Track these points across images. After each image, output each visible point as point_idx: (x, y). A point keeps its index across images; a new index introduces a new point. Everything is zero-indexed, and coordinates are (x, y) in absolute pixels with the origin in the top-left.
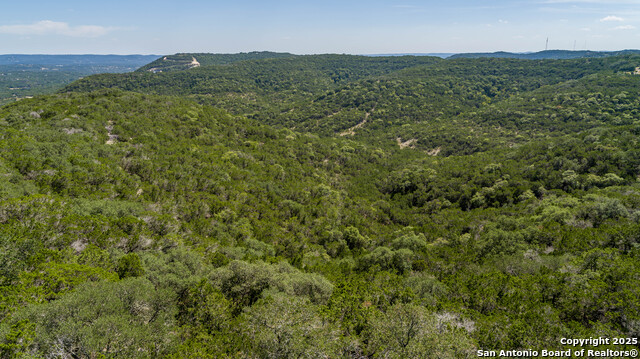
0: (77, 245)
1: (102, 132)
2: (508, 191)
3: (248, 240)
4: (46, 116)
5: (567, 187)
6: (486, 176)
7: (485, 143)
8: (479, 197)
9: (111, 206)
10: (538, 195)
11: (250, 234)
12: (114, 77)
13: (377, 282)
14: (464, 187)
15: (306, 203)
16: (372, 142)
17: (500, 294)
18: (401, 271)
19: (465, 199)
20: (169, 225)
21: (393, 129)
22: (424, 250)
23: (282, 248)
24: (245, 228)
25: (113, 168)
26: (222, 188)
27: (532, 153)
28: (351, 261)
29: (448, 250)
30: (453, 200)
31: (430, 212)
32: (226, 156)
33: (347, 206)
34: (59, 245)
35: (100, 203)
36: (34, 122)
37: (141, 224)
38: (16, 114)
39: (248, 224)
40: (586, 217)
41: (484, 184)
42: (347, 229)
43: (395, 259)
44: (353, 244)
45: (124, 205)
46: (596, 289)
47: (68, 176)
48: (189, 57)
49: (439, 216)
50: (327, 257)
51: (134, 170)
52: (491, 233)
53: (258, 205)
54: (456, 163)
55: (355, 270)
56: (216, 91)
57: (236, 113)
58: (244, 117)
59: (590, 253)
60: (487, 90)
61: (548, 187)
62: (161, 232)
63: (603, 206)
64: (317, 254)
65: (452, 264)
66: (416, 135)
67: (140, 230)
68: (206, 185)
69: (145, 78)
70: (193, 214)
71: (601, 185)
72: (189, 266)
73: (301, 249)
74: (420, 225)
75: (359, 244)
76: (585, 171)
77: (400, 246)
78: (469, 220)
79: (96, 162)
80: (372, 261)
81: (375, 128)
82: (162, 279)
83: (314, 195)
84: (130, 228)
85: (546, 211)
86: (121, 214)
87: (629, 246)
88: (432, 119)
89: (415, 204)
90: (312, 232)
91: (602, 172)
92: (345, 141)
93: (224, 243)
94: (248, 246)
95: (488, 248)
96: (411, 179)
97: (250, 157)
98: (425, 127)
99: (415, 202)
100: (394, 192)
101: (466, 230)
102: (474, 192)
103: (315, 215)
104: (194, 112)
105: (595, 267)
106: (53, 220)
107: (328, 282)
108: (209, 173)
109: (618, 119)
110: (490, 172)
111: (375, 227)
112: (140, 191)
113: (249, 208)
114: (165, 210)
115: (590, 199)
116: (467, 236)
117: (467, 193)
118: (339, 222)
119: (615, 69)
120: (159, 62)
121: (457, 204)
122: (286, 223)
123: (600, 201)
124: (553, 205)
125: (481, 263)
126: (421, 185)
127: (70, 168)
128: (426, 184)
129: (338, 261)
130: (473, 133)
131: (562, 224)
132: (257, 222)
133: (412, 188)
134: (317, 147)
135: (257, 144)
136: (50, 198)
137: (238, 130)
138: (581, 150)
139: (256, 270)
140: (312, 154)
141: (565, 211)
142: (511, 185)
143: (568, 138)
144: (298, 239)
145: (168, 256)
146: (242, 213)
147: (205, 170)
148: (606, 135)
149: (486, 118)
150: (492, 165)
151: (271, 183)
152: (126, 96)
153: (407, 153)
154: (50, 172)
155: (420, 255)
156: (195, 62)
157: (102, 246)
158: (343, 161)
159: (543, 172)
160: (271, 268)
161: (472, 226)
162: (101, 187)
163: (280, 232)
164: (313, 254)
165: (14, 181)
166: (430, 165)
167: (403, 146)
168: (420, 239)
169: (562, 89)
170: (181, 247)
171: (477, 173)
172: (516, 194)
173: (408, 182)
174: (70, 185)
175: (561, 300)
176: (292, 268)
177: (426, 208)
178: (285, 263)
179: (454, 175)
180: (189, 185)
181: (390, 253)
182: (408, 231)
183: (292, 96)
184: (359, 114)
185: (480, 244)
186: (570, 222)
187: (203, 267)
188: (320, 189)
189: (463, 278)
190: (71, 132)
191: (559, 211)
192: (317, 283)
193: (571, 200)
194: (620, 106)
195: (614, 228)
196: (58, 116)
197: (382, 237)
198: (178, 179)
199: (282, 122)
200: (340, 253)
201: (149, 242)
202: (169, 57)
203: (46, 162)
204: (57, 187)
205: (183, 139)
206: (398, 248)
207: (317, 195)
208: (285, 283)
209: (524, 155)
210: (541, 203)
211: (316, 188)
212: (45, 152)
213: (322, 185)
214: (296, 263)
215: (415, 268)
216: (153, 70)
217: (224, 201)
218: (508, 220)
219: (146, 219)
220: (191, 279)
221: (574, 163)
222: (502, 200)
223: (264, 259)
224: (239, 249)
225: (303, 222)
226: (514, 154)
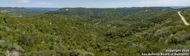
0: (43, 42)
1: (49, 22)
2: (129, 33)
3: (75, 45)
4: (41, 18)
5: (139, 31)
6: (125, 31)
7: (124, 24)
8: (124, 35)
9: (49, 35)
10: (135, 33)
11: (76, 44)
12: (53, 12)
13: (104, 53)
14: (121, 33)
15: (88, 38)
16: (102, 25)
17: (129, 53)
18: (109, 51)
19: (121, 36)
20: (60, 41)
21: (106, 23)
22: (114, 46)
23: (83, 47)
24: (75, 43)
25: (51, 28)
26: (71, 34)
27: (133, 26)
28: (98, 50)
29: (119, 46)
30: (119, 36)
31: (115, 39)
32: (72, 28)
33: (97, 39)
34: (40, 41)
35: (48, 35)
36: (39, 19)
37: (55, 40)
38: (37, 17)
39: (76, 42)
40: (143, 36)
41: (125, 32)
42: (97, 43)
43: (108, 49)
44: (99, 46)
45: (52, 36)
46: (146, 48)
47: (43, 29)
48: (66, 8)
49: (117, 39)
50: (93, 49)
51: (54, 29)
52: (127, 42)
53: (78, 38)
54: (119, 29)
55: (99, 51)
56: (71, 15)
57: (74, 19)
58: (76, 20)
59: (144, 42)
60: (124, 14)
61: (136, 31)
62: (58, 42)
63: (145, 34)
64: (90, 48)
65: (120, 49)
66: (111, 24)
67: (54, 41)
68: (67, 33)
69: (58, 12)
70: (64, 39)
71: (144, 30)
72: (63, 49)
73: (87, 47)
74: (113, 41)
75: (100, 46)
76: (141, 28)
77: (109, 46)
78: (122, 40)
79: (48, 27)
80: (103, 49)
81: (103, 23)
82: (58, 51)
83: (90, 36)
84: (53, 40)
85: (136, 36)
86: (51, 37)
87: (150, 39)
88: (114, 20)
89: (111, 38)
90: (89, 44)
91: (144, 28)
92: (96, 25)
93: (70, 45)
94: (76, 46)
95: (127, 45)
96: (110, 32)
97: (76, 28)
98: (112, 22)
99: (111, 37)
100: (107, 35)
101: (122, 42)
102: (123, 34)
103: (90, 40)
104: (66, 19)
105: (145, 44)
106: (40, 37)
107: (93, 54)
108: (68, 31)
109: (145, 18)
110: (126, 30)
111: (103, 43)
112: (55, 33)
113: (76, 39)
114: (59, 38)
115: (143, 33)
116: (122, 43)
117: (122, 34)
118: (95, 42)
119: (143, 10)
120: (61, 9)
121: (120, 37)
122: (84, 42)
123: (145, 33)
124: (137, 35)
125: (125, 48)
126: (112, 34)
127: (43, 28)
128: (113, 33)
129: (95, 50)
130: (122, 23)
131: (139, 38)
132: (77, 41)
133: (111, 34)
134: (91, 27)
135: (78, 26)
136: (40, 33)
137: (74, 23)
138: (140, 24)
139: (77, 51)
140: (89, 28)
141: (139, 35)
142: (130, 32)
143: (138, 22)
144: (86, 45)
145: (59, 47)
146: (74, 39)
147: (68, 30)
148: (144, 21)
149: (124, 20)
150: (126, 29)
151: (81, 34)
152: (54, 15)
153: (109, 27)
154: (41, 28)
155: (113, 47)
156: (67, 9)
157: (47, 43)
158: (96, 29)
159: (135, 29)
160: (80, 51)
161: (123, 41)
162: (48, 32)
163: (82, 44)
164: (89, 48)
165: (35, 29)
166: (114, 29)
167: (108, 26)
168: (113, 44)
169: (136, 14)
170: (62, 45)
171: (123, 30)
172: (131, 34)
173: (110, 33)
174: (43, 31)
175: (140, 52)
176: (85, 51)
177: (114, 38)
178: (83, 50)
179: (119, 31)
180: (64, 33)
181: (107, 47)
182: (110, 43)
183: (85, 16)
184: (99, 20)
185: (125, 44)
186: (140, 37)
187: (66, 50)
188: (91, 35)
189: (122, 51)
190: (44, 21)
191: (138, 36)
192: (90, 54)
193: (140, 33)
194: (145, 16)
195: (147, 37)
196: (43, 18)
197: (105, 45)
198: (62, 32)
199: (83, 21)
200: (96, 48)
201: (56, 44)
202: (62, 8)
203: (40, 26)
204: (41, 31)
205: (64, 24)
206: (108, 46)
207: (91, 36)
208: (83, 54)
209: (131, 26)
210: (135, 35)
211: (90, 35)
212: (40, 24)
213: (92, 34)
214: (86, 50)
215: (112, 50)
216: (59, 11)
217: (71, 37)
218: (130, 39)
219: (56, 39)
220: (63, 52)
221: (140, 27)
222: (128, 35)
223: (79, 49)
224: (73, 47)
225: (87, 42)
226: (129, 26)
